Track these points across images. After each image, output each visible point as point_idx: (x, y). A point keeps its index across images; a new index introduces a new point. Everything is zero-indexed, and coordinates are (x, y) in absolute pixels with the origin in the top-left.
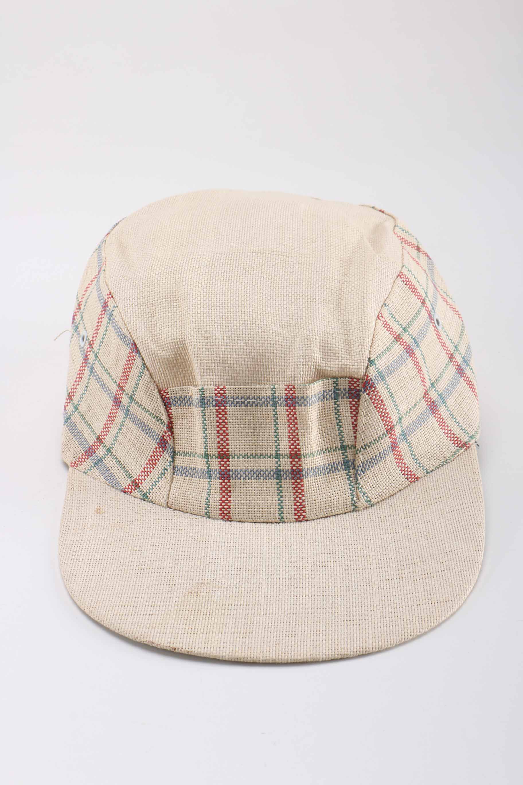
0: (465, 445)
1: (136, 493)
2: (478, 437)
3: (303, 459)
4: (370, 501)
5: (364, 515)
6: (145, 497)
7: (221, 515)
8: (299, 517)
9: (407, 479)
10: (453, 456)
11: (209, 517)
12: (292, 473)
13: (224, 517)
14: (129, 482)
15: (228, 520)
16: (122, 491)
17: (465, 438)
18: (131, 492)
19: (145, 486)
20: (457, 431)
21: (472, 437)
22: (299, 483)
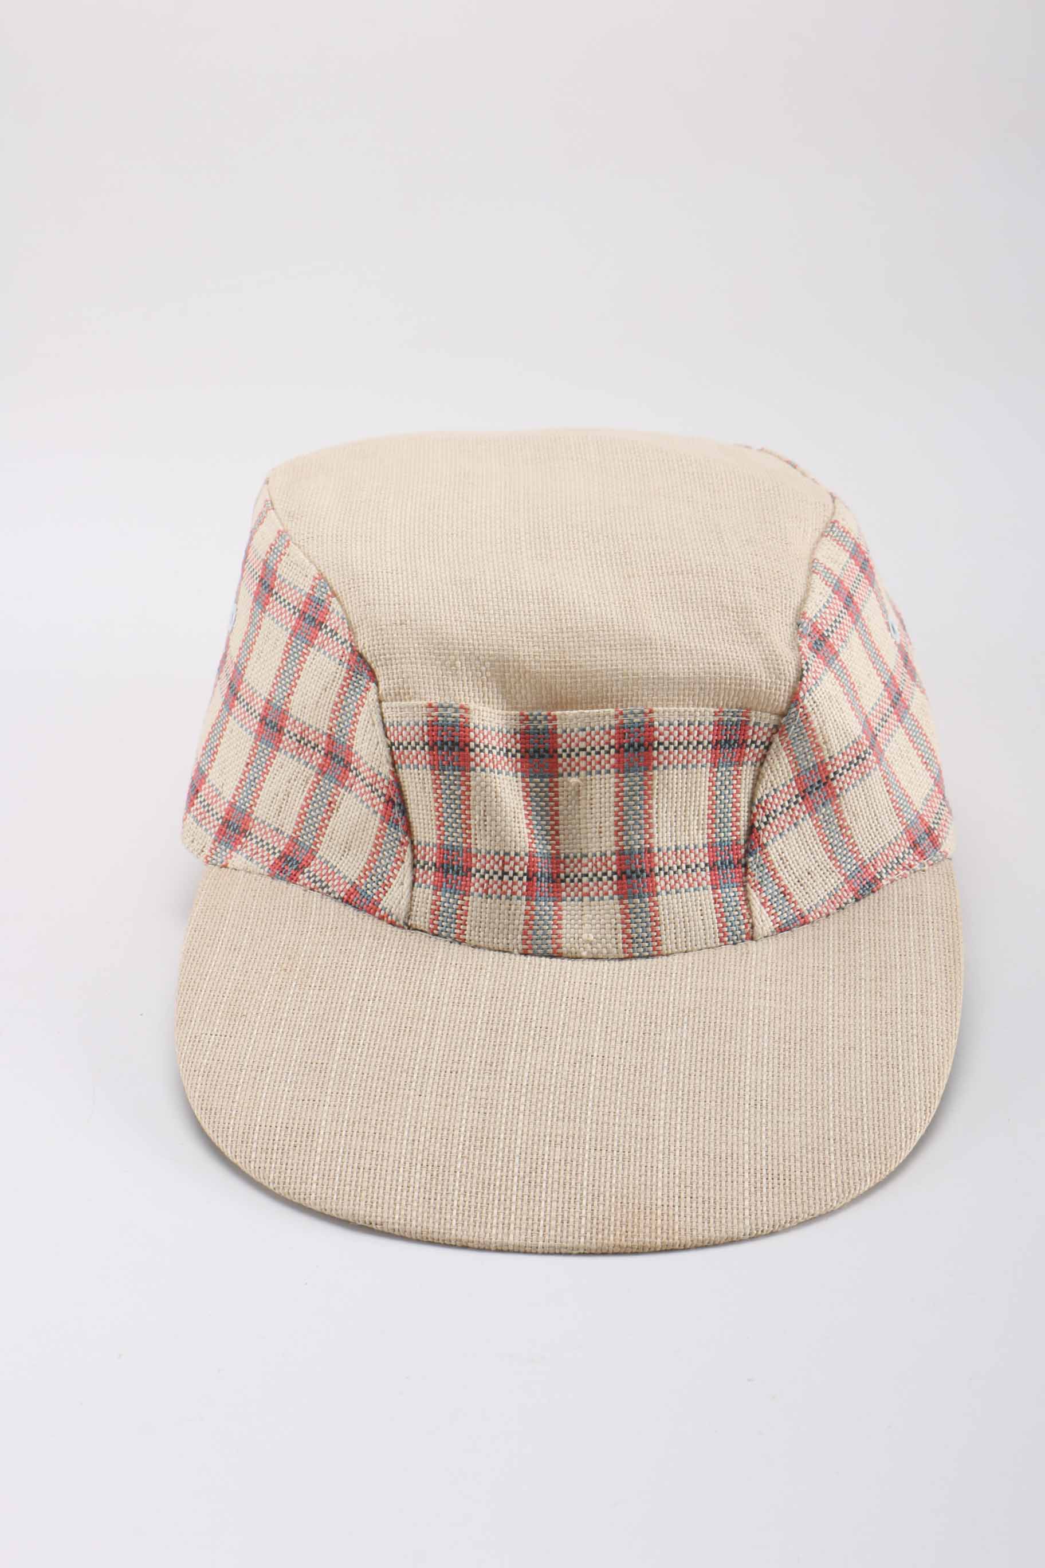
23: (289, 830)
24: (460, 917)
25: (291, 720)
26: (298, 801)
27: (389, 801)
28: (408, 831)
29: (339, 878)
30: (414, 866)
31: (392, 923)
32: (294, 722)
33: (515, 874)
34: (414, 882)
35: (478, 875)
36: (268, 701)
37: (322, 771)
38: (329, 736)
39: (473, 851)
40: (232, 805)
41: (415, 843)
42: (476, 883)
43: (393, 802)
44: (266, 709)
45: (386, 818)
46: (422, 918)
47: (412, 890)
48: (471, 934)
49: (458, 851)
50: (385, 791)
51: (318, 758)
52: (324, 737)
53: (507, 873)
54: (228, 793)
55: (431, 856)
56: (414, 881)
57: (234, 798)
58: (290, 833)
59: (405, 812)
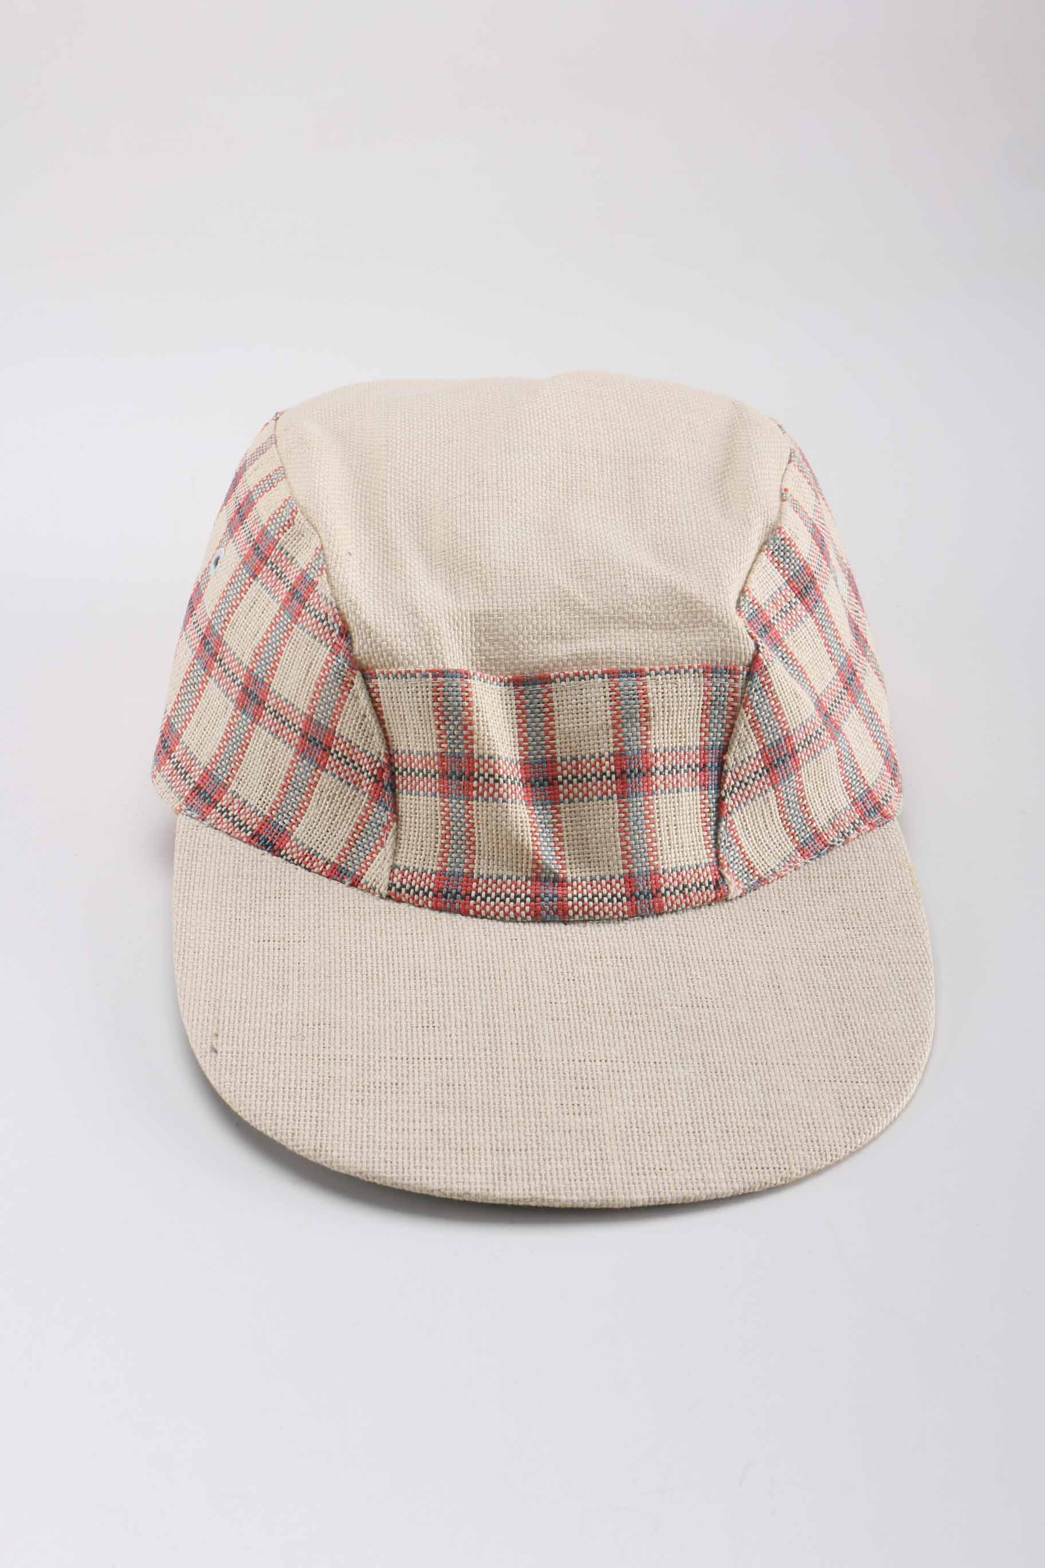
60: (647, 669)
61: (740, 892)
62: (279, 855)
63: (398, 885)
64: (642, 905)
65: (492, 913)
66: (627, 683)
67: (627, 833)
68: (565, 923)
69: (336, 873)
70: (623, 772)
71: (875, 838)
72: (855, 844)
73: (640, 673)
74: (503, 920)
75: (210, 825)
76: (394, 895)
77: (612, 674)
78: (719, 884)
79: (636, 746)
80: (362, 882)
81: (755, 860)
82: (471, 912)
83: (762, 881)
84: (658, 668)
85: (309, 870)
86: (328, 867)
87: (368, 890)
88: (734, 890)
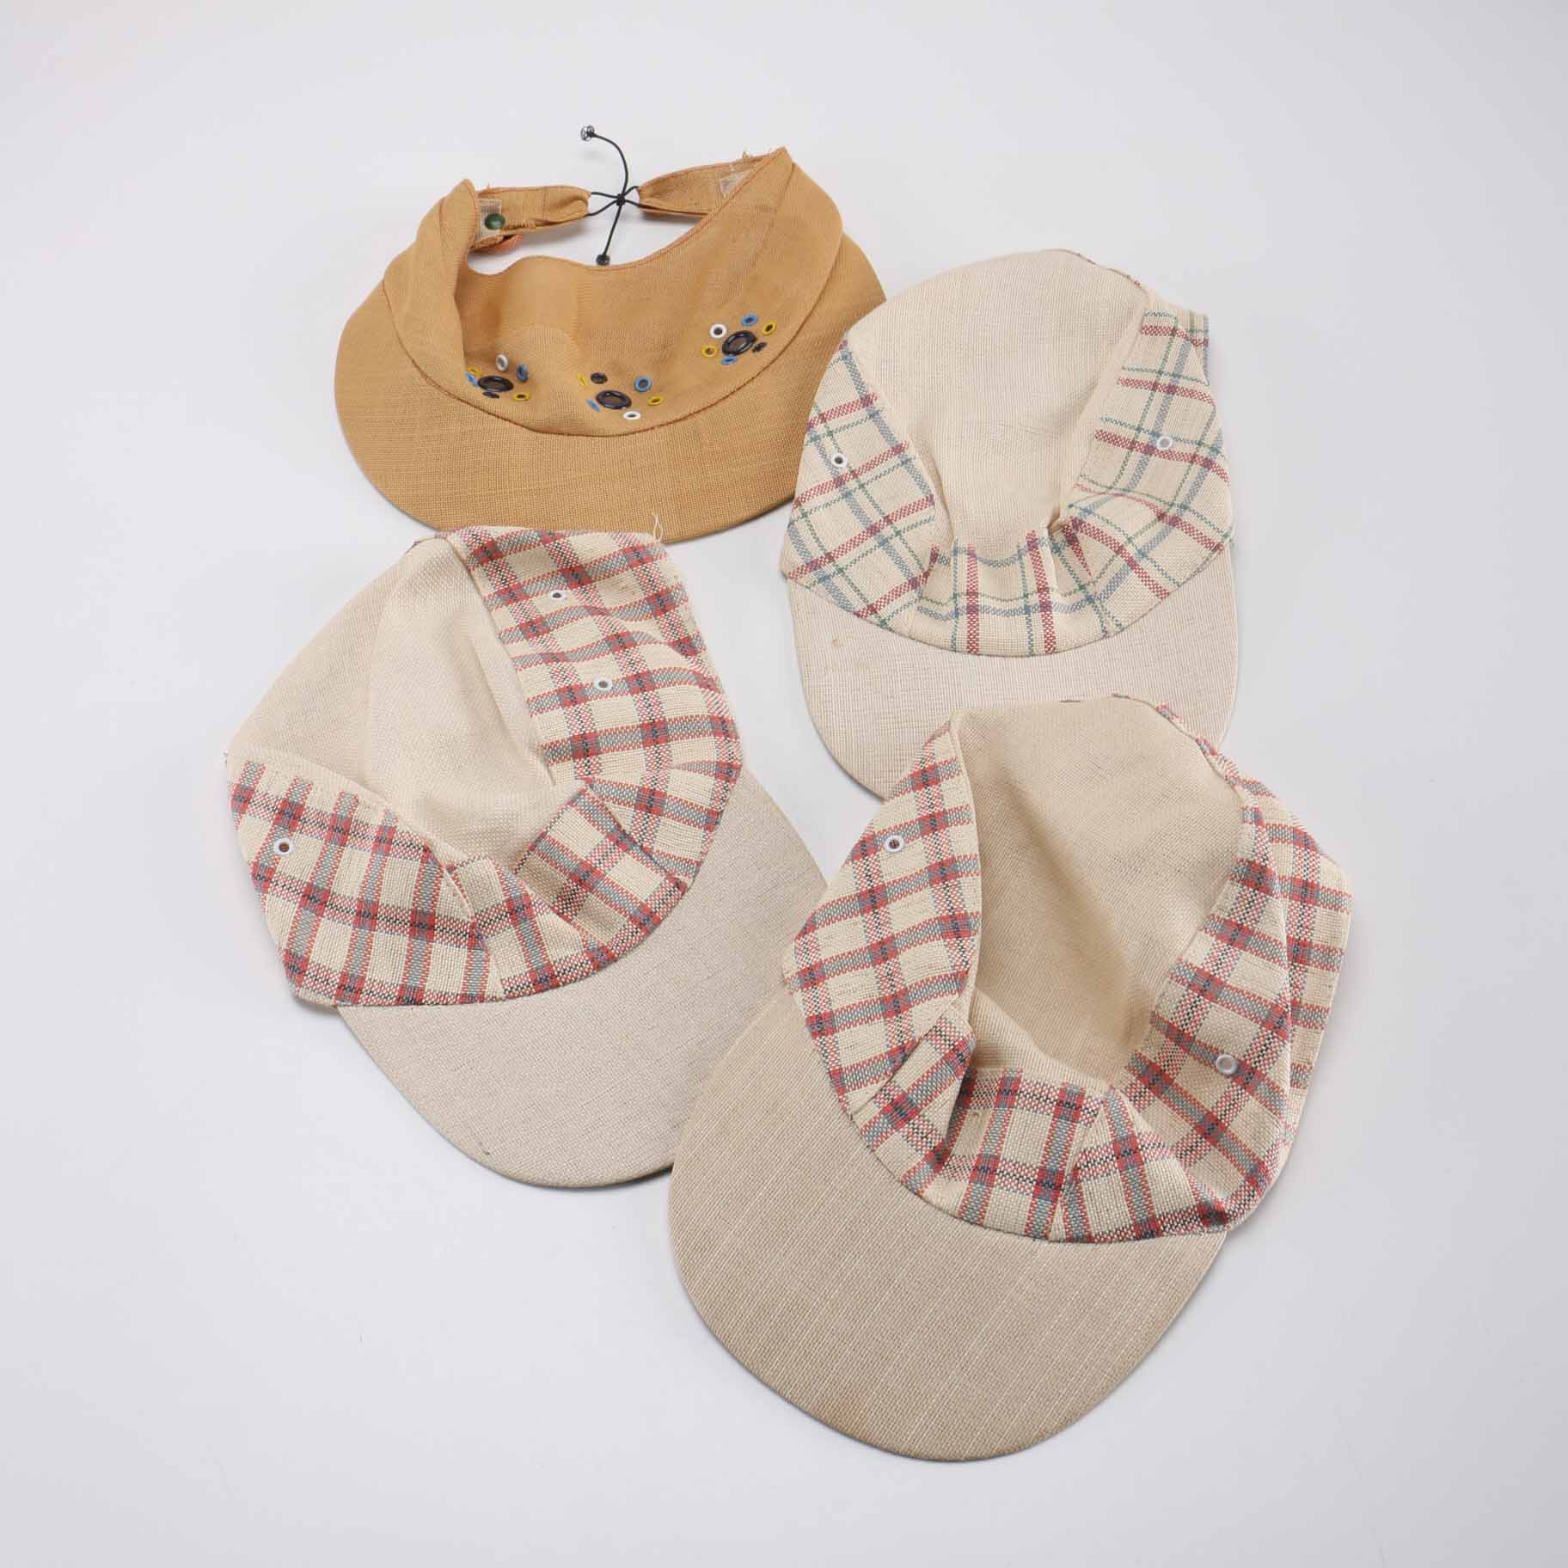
0: (1217, 548)
1: (873, 618)
2: (1232, 535)
3: (1050, 592)
4: (1120, 625)
5: (1114, 640)
6: (883, 624)
7: (968, 647)
8: (1049, 649)
9: (1157, 596)
10: (1205, 563)
11: (955, 651)
12: (1041, 606)
13: (972, 650)
14: (864, 605)
15: (975, 653)
16: (855, 614)
17: (1217, 539)
18: (866, 617)
19: (884, 612)
20: (1208, 532)
21: (1226, 536)
22: (1048, 615)
23: (835, 1006)
24: (882, 1137)
25: (896, 960)
26: (855, 999)
27: (902, 1049)
28: (895, 1071)
29: (836, 1059)
30: (881, 1090)
31: (845, 1110)
32: (896, 963)
33: (931, 1143)
34: (873, 1098)
35: (911, 1126)
36: (893, 937)
37: (883, 1000)
38: (906, 989)
39: (921, 1113)
40: (821, 964)
41: (893, 1080)
42: (907, 1128)
43: (904, 1051)
44: (888, 939)
45: (891, 1053)
46: (862, 1120)
47: (869, 1101)
48: (880, 1152)
49: (912, 1106)
50: (905, 1042)
51: (888, 993)
52: (902, 987)
53: (927, 1139)
54: (824, 955)
55: (895, 1095)
56: (875, 1097)
57: (825, 961)
58: (834, 1009)
59: (904, 1060)
60: (545, 830)
61: (691, 880)
62: (422, 1004)
63: (509, 989)
64: (649, 925)
65: (573, 979)
66: (542, 846)
67: (611, 901)
68: (616, 961)
69: (466, 999)
70: (580, 881)
71: (739, 788)
72: (732, 799)
73: (543, 835)
74: (581, 979)
75: (364, 1005)
76: (511, 996)
77: (532, 848)
78: (679, 885)
79: (574, 865)
80: (485, 996)
81: (687, 855)
82: (561, 984)
83: (699, 864)
84: (549, 825)
85: (446, 1004)
86: (459, 997)
87: (492, 1000)
88: (687, 881)
